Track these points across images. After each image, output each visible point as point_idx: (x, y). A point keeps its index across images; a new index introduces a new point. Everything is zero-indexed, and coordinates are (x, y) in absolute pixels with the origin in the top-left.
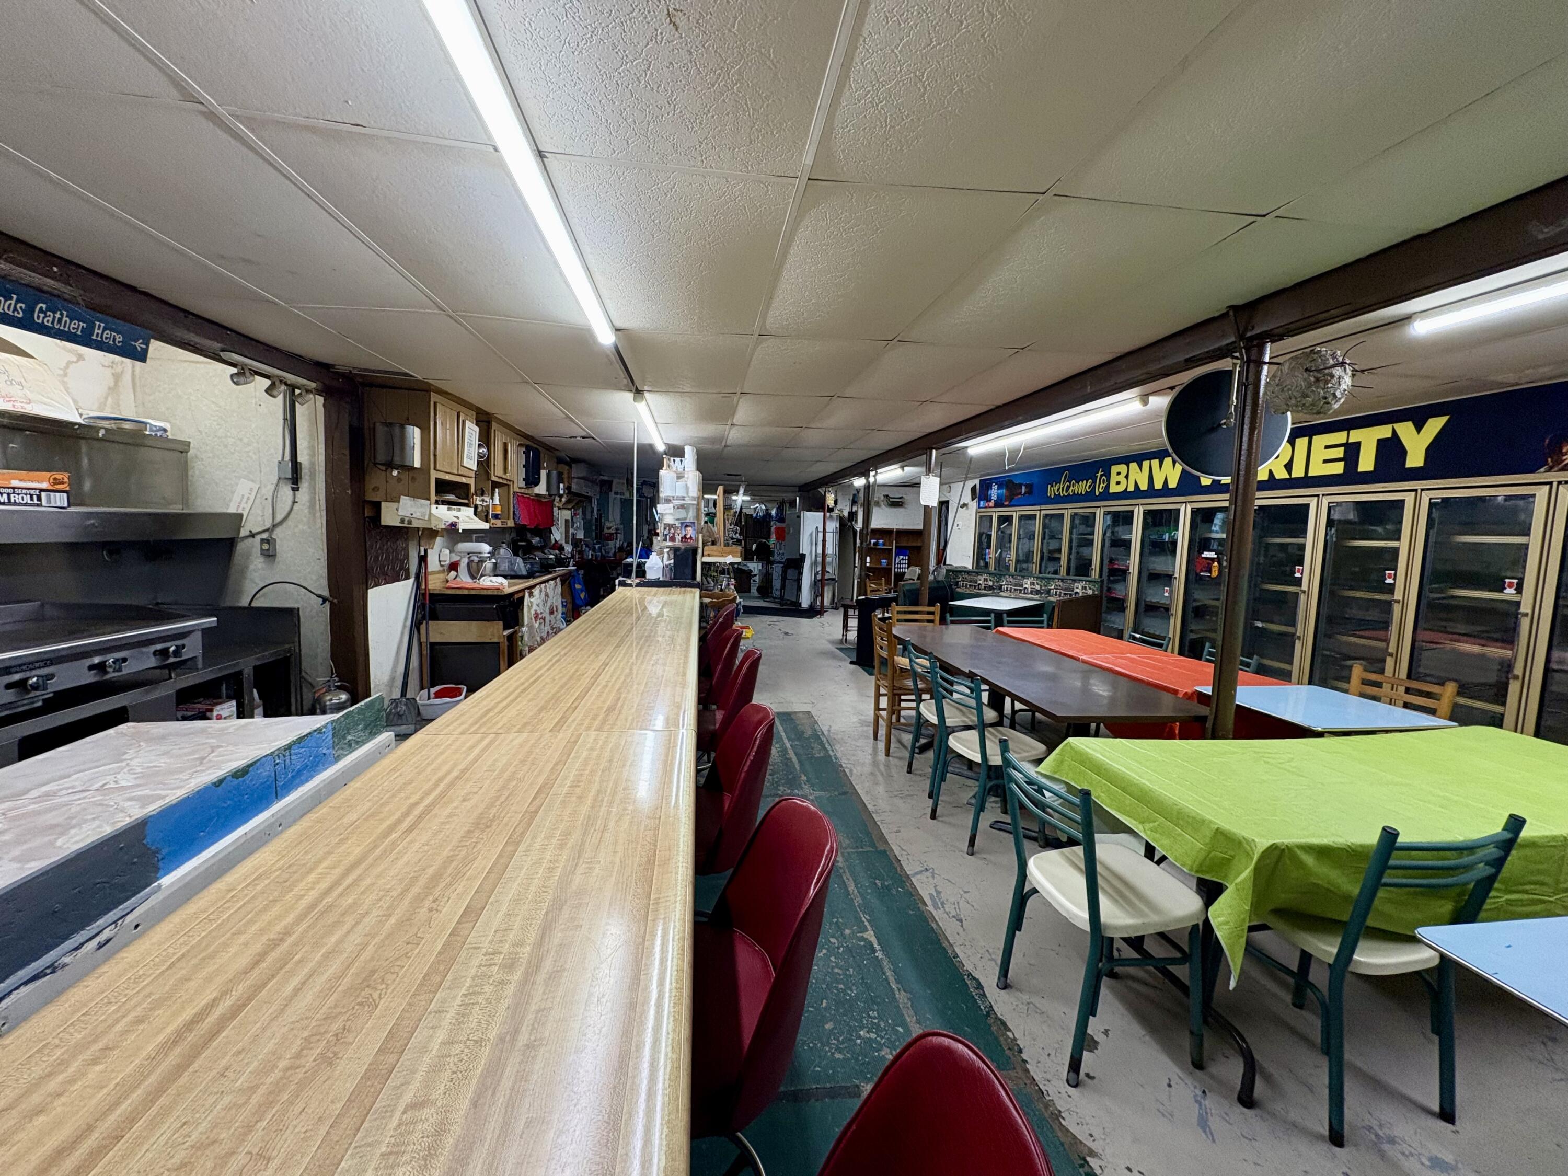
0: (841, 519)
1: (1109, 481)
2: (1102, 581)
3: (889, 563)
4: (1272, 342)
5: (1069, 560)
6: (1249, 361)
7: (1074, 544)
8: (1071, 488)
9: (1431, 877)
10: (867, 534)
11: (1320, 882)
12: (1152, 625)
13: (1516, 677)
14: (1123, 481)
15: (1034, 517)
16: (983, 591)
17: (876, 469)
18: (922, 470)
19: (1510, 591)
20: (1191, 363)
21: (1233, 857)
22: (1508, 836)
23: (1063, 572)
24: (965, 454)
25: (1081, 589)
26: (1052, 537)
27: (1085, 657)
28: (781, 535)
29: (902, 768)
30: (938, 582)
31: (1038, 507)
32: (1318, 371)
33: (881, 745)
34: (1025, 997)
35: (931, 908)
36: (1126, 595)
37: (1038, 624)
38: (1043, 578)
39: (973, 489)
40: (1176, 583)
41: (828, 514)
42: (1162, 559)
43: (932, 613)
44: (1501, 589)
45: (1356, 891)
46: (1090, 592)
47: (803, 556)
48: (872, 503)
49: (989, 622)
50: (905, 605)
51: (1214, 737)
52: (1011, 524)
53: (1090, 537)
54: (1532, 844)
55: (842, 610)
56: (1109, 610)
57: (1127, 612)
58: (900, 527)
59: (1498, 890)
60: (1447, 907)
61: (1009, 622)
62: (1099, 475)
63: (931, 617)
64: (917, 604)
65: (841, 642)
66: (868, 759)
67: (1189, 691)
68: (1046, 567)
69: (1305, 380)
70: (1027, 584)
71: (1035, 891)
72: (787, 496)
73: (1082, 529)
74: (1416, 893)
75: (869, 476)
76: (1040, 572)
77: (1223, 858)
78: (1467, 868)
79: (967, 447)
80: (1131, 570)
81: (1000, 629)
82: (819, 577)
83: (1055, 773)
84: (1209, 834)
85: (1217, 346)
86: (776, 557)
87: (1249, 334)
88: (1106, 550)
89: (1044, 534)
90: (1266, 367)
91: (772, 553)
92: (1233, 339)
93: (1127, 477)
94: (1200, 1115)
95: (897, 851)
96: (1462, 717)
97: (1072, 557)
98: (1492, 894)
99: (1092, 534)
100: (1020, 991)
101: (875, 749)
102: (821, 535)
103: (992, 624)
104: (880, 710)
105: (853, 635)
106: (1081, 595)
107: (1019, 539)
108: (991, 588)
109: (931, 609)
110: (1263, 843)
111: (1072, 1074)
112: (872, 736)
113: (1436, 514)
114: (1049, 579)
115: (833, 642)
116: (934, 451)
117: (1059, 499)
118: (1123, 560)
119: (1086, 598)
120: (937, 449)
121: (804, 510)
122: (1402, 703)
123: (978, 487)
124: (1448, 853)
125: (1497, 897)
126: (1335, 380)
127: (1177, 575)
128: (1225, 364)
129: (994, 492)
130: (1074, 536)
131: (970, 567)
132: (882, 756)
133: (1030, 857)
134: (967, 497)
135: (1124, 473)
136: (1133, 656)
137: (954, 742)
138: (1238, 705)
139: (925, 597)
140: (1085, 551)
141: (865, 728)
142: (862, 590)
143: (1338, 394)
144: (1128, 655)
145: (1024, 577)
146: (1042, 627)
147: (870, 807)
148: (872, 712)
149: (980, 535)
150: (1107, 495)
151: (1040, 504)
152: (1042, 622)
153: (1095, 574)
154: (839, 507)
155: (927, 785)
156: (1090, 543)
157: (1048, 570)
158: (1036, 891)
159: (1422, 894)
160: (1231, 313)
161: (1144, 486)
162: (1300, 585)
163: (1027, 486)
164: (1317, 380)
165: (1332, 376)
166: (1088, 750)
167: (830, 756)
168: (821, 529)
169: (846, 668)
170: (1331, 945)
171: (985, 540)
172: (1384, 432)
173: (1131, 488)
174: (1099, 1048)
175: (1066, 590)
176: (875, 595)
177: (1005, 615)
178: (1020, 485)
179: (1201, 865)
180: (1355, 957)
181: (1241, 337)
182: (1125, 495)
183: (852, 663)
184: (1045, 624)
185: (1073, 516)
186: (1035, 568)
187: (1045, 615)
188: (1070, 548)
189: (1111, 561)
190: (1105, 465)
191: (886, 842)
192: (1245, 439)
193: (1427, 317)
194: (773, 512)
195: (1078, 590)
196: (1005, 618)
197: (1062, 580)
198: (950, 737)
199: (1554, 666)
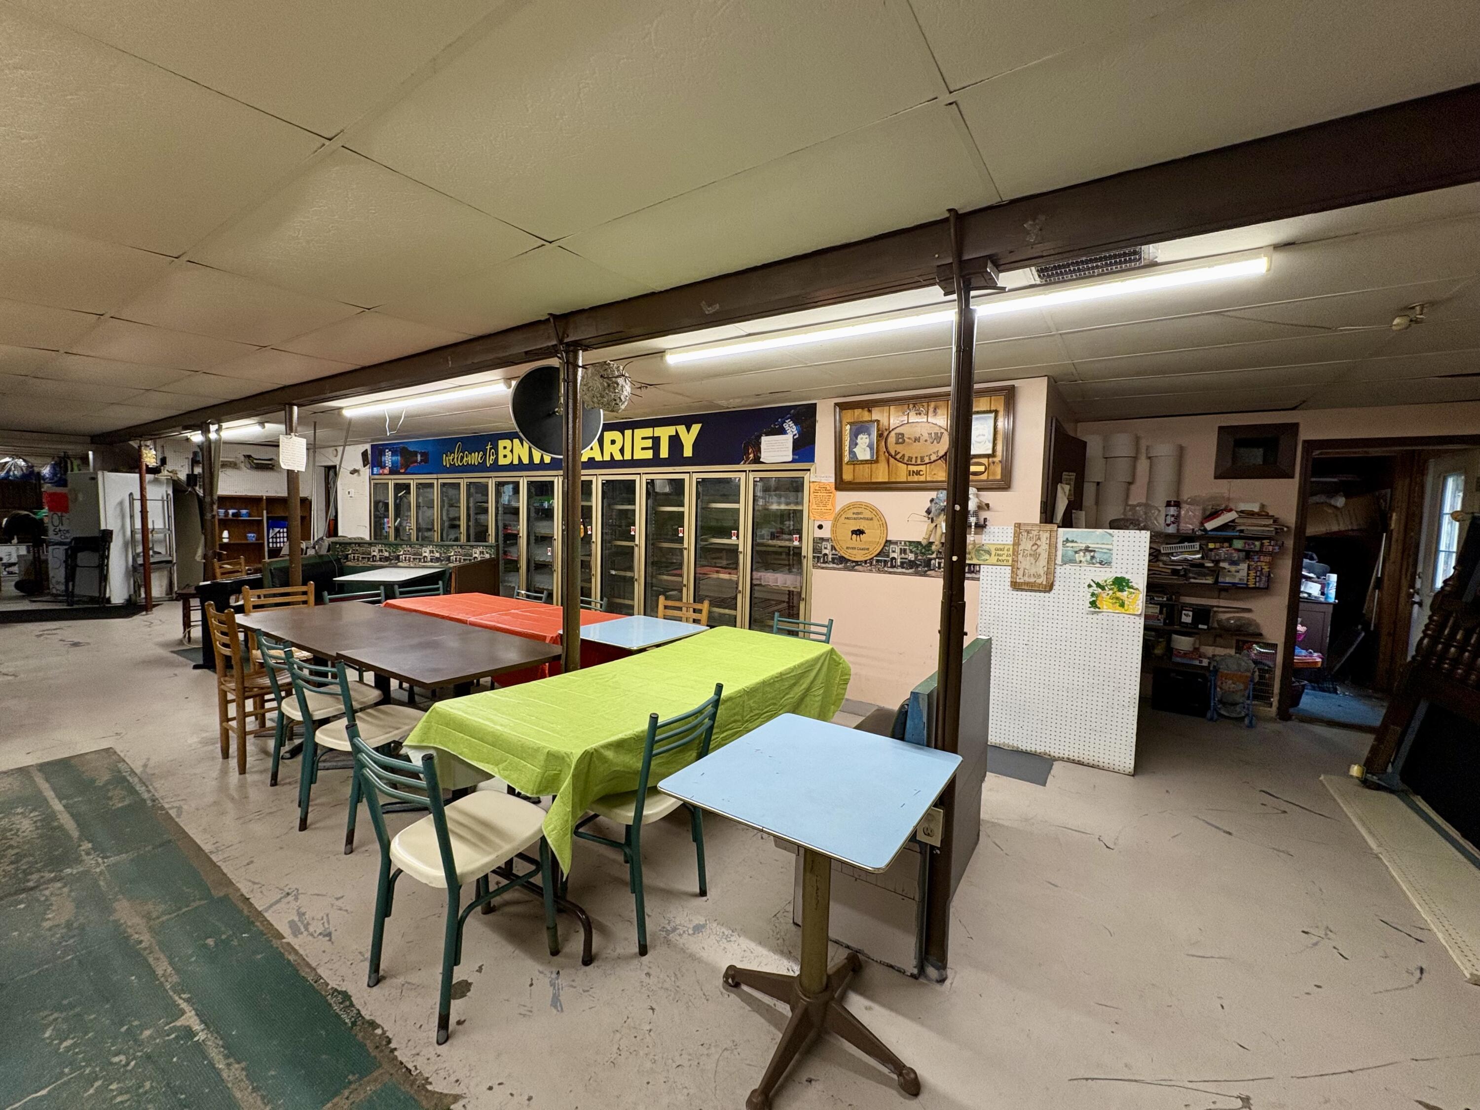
0: (176, 485)
1: (497, 454)
2: (497, 546)
3: (260, 536)
4: (584, 350)
5: (468, 527)
6: (568, 363)
7: (472, 512)
8: (465, 459)
9: (683, 738)
10: (212, 503)
11: (618, 768)
12: (540, 581)
13: (740, 592)
14: (509, 454)
15: (431, 485)
16: (379, 563)
17: (219, 421)
18: (282, 427)
19: (734, 538)
20: (530, 356)
21: (561, 771)
22: (717, 697)
23: (463, 538)
24: (340, 415)
25: (478, 553)
26: (451, 506)
27: (472, 619)
28: (60, 504)
29: (263, 783)
30: (321, 556)
31: (435, 476)
32: (608, 378)
33: (233, 763)
34: (401, 980)
35: (289, 938)
36: (519, 557)
37: (434, 592)
38: (442, 546)
39: (365, 454)
40: (555, 543)
41: (149, 477)
42: (545, 523)
43: (305, 593)
44: (730, 537)
45: (639, 765)
46: (487, 556)
47: (107, 536)
48: (217, 465)
49: (378, 595)
50: (274, 586)
51: (566, 671)
52: (409, 492)
53: (485, 505)
54: (730, 699)
55: (180, 604)
56: (508, 571)
57: (521, 571)
58: (272, 494)
59: (716, 733)
60: (694, 754)
61: (401, 593)
62: (488, 447)
63: (304, 598)
64: (287, 584)
65: (181, 642)
66: (211, 784)
67: (555, 635)
68: (448, 535)
69: (601, 384)
70: (426, 552)
71: (400, 871)
72: (72, 449)
73: (479, 497)
74: (676, 753)
75: (209, 431)
76: (442, 540)
77: (555, 774)
78: (701, 723)
79: (341, 408)
80: (521, 535)
81: (389, 601)
82: (140, 561)
83: (423, 741)
84: (542, 758)
85: (545, 345)
86: (52, 536)
87: (566, 340)
88: (500, 518)
89: (442, 501)
90: (580, 370)
91: (45, 531)
92: (554, 342)
93: (512, 451)
94: (554, 995)
95: (244, 888)
96: (713, 623)
97: (471, 524)
98: (713, 737)
99: (487, 502)
100: (394, 976)
101: (224, 772)
102: (137, 505)
103: (382, 597)
104: (229, 720)
105: (197, 632)
106: (479, 559)
107: (418, 506)
108: (387, 559)
109: (304, 589)
110: (577, 753)
111: (442, 1032)
112: (220, 755)
113: (700, 489)
114: (448, 546)
115: (165, 645)
116: (295, 408)
117: (454, 469)
118: (515, 526)
119: (484, 562)
120: (299, 406)
121: (104, 469)
122: (691, 620)
123: (369, 452)
124: (690, 719)
125: (716, 737)
126: (620, 387)
127: (555, 537)
128: (554, 362)
129: (388, 458)
130: (471, 505)
131: (368, 538)
132: (234, 776)
133: (393, 838)
134: (358, 464)
135: (509, 448)
136: (516, 611)
137: (322, 737)
138: (582, 640)
139: (298, 575)
140: (482, 517)
141: (211, 747)
142: (208, 572)
143: (622, 398)
144: (513, 611)
145: (422, 546)
146: (439, 595)
147: (207, 848)
148: (218, 727)
149: (376, 503)
150: (497, 467)
151: (437, 473)
152: (438, 589)
153: (492, 540)
154: (169, 466)
155: (296, 793)
156: (485, 511)
157: (450, 537)
158: (402, 871)
159: (680, 752)
160: (552, 320)
161: (526, 461)
162: (634, 541)
163: (422, 454)
164: (609, 385)
165: (618, 384)
166: (452, 710)
167: (144, 801)
168: (137, 495)
169: (188, 673)
170: (628, 811)
171: (382, 510)
172: (671, 430)
173: (516, 462)
174: (472, 989)
175: (465, 555)
176: (226, 579)
177: (396, 587)
178: (415, 453)
179: (539, 787)
180: (645, 813)
181: (561, 342)
182: (511, 467)
183: (196, 667)
184: (441, 591)
185: (469, 485)
186: (436, 536)
187: (440, 582)
188: (468, 515)
189: (505, 527)
190: (494, 439)
191: (230, 883)
192: (570, 425)
193: (675, 353)
194: (46, 471)
195: (476, 555)
196: (397, 590)
197: (461, 546)
198: (317, 733)
199: (755, 582)
